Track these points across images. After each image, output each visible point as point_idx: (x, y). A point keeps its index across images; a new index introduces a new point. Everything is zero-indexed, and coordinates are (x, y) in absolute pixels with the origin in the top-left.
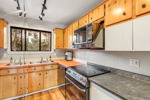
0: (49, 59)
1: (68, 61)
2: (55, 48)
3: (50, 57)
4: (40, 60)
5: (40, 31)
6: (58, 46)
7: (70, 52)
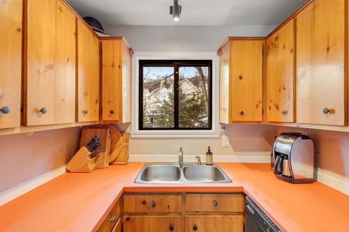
0: (204, 158)
1: (291, 179)
2: (226, 121)
3: (209, 153)
4: (174, 159)
5: (176, 64)
6: (242, 113)
7: (305, 137)
